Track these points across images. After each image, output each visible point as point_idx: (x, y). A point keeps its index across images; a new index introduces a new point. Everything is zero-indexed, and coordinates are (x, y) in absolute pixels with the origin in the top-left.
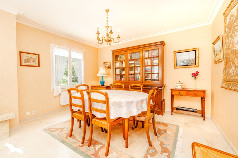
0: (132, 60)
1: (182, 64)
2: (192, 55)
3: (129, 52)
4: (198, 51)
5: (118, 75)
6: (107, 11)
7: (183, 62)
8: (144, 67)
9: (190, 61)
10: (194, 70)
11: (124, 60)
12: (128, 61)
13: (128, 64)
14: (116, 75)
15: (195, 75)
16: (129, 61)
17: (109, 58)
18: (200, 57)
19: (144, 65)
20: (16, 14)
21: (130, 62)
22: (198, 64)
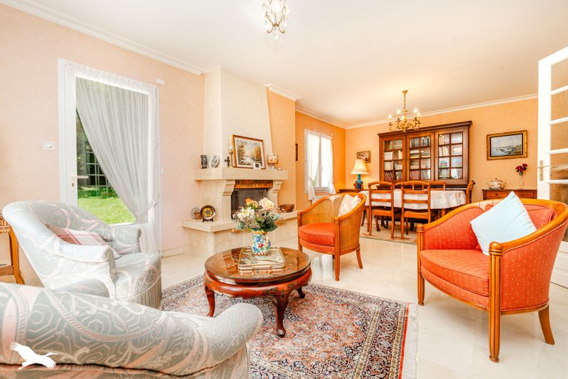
0: (414, 148)
1: (500, 153)
2: (516, 141)
3: (411, 137)
4: (527, 134)
5: (389, 172)
6: (405, 92)
7: (503, 151)
8: (436, 160)
9: (514, 149)
10: (519, 162)
11: (401, 148)
12: (408, 150)
13: (408, 156)
14: (385, 171)
15: (522, 169)
16: (411, 149)
17: (373, 145)
18: (529, 144)
19: (437, 155)
20: (295, 100)
21: (412, 152)
22: (527, 153)
